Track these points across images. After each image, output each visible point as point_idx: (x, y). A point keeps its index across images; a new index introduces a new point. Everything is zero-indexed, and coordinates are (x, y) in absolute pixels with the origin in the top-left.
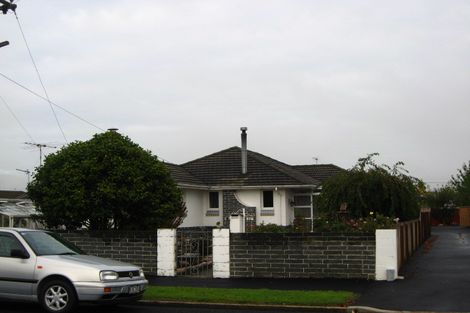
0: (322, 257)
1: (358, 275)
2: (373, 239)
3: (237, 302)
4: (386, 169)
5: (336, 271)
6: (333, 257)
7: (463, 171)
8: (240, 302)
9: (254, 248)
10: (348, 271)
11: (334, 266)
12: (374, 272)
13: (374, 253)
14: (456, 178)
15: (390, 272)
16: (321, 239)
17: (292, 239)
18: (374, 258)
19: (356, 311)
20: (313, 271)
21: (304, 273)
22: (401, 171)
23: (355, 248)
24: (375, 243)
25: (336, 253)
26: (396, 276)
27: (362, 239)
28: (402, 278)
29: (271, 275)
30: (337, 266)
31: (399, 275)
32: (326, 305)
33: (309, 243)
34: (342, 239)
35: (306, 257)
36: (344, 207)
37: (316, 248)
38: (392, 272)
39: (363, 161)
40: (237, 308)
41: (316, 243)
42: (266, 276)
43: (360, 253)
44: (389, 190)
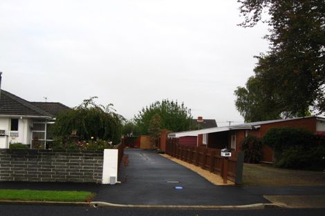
0: (65, 167)
1: (90, 180)
2: (102, 155)
3: (9, 199)
4: (102, 108)
5: (75, 177)
6: (73, 167)
7: (142, 113)
8: (11, 199)
9: (16, 160)
10: (83, 177)
11: (73, 174)
12: (101, 178)
13: (102, 165)
14: (137, 117)
15: (112, 178)
16: (66, 155)
17: (44, 154)
18: (102, 168)
19: (96, 205)
20: (58, 177)
21: (52, 179)
22: (111, 110)
23: (89, 161)
24: (103, 159)
25: (75, 164)
26: (116, 182)
27: (94, 155)
28: (120, 182)
29: (27, 180)
30: (75, 174)
31: (118, 180)
32: (75, 201)
33: (56, 157)
34: (80, 155)
35: (54, 167)
36: (74, 133)
37: (61, 161)
38: (114, 178)
39: (87, 102)
40: (10, 203)
41: (61, 157)
42: (24, 180)
43: (92, 165)
44: (104, 122)
